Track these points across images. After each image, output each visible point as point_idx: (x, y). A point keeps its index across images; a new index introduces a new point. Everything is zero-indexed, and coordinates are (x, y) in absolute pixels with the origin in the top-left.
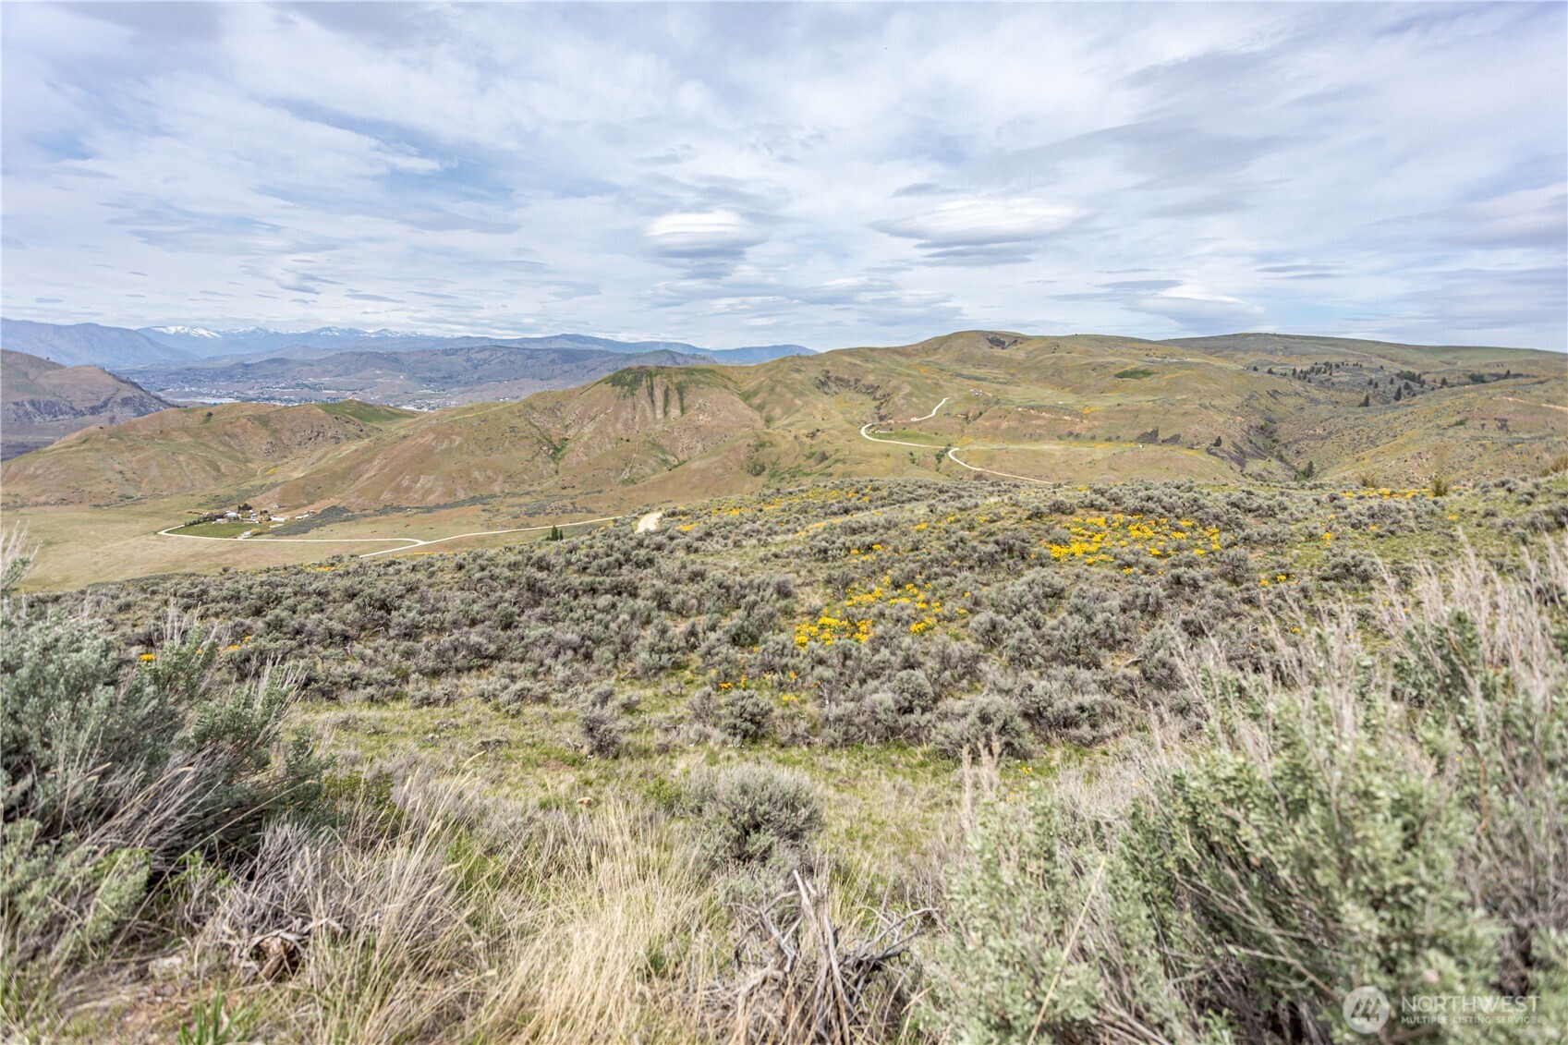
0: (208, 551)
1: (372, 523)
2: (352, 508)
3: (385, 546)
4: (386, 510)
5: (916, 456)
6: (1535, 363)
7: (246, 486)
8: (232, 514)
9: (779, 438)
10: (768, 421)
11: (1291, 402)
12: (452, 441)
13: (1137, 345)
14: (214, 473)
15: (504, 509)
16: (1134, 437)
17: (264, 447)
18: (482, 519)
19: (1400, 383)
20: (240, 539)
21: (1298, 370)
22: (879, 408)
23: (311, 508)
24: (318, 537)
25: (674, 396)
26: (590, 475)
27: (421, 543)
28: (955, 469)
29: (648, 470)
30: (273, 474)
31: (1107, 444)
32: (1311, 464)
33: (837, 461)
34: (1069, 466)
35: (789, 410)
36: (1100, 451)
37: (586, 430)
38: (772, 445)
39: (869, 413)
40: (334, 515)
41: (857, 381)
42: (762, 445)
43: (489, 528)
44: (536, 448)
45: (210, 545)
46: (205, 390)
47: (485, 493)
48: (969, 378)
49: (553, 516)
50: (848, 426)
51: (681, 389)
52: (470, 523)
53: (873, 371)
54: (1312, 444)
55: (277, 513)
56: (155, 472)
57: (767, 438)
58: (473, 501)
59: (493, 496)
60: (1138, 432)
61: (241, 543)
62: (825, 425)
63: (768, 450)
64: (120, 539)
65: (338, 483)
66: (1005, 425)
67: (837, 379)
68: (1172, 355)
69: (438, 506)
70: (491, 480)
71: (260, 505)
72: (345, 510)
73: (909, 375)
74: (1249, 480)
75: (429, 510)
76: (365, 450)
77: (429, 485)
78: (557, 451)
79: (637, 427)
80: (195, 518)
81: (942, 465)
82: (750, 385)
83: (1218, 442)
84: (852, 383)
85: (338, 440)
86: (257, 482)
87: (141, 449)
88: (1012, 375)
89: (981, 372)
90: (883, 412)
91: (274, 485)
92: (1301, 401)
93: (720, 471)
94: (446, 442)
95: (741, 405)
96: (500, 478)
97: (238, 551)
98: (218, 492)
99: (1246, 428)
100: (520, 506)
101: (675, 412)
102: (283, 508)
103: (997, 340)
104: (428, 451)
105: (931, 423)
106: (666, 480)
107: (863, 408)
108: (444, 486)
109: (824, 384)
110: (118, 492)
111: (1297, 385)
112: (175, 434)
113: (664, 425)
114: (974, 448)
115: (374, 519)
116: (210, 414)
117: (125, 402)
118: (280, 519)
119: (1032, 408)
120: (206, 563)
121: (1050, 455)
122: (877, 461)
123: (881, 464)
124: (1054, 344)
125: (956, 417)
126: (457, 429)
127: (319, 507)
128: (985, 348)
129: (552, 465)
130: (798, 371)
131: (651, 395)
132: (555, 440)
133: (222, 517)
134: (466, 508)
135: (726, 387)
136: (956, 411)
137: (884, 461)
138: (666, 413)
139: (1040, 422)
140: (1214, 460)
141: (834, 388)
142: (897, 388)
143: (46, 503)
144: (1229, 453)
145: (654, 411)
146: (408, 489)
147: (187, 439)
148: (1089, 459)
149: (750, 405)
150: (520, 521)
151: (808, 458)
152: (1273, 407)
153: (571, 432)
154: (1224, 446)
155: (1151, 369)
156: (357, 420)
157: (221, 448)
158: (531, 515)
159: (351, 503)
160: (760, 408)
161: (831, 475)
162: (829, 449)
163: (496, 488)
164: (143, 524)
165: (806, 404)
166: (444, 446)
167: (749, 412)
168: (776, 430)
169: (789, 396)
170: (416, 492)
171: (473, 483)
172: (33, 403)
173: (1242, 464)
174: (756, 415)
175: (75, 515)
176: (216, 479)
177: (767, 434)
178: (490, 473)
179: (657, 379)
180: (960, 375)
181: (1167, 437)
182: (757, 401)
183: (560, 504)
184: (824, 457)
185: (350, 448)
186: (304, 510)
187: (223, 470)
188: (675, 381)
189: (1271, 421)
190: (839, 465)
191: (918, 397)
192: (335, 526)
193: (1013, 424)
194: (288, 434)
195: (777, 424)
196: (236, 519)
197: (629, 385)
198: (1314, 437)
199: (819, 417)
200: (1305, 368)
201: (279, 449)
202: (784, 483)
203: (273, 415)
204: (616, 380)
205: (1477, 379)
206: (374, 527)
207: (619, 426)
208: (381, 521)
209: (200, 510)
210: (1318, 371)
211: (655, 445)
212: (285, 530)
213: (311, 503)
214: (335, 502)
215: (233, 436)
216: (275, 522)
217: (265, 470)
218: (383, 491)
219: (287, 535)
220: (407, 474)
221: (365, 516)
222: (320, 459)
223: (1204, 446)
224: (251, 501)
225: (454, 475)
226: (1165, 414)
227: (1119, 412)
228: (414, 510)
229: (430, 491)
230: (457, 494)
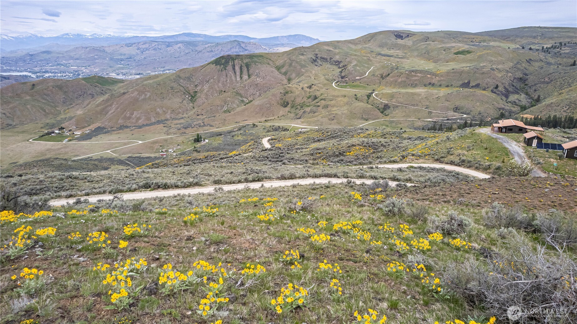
0: (53, 148)
1: (116, 134)
2: (107, 127)
3: (125, 144)
4: (122, 127)
5: (358, 96)
7: (58, 119)
8: (57, 131)
9: (295, 89)
10: (289, 80)
11: (537, 64)
12: (146, 95)
13: (467, 36)
14: (43, 113)
15: (173, 126)
16: (459, 85)
17: (62, 100)
18: (164, 131)
20: (64, 142)
21: (545, 46)
22: (341, 72)
23: (90, 128)
24: (97, 141)
25: (245, 69)
26: (209, 109)
27: (140, 142)
28: (375, 102)
29: (235, 106)
30: (68, 112)
31: (447, 88)
32: (539, 96)
33: (321, 99)
34: (428, 99)
35: (299, 75)
36: (443, 92)
37: (205, 87)
38: (292, 92)
39: (336, 75)
40: (99, 131)
41: (331, 58)
42: (287, 93)
43: (168, 134)
44: (183, 96)
45: (53, 146)
47: (163, 118)
48: (384, 55)
49: (195, 129)
50: (326, 82)
51: (248, 66)
52: (159, 133)
53: (339, 53)
54: (542, 85)
55: (76, 130)
56: (18, 113)
57: (289, 89)
58: (159, 122)
59: (167, 120)
60: (461, 82)
61: (65, 144)
62: (316, 82)
63: (290, 95)
64: (14, 144)
66: (400, 80)
67: (321, 58)
68: (484, 41)
69: (144, 125)
70: (165, 113)
71: (68, 127)
72: (104, 128)
73: (356, 55)
74: (510, 104)
75: (140, 127)
76: (107, 100)
77: (138, 116)
78: (193, 97)
79: (228, 85)
80: (42, 134)
81: (370, 101)
82: (280, 62)
83: (497, 87)
84: (329, 60)
85: (93, 96)
86: (63, 116)
88: (405, 53)
89: (391, 52)
90: (343, 74)
91: (71, 118)
92: (543, 64)
93: (268, 105)
94: (143, 96)
95: (277, 72)
96: (169, 112)
97: (65, 148)
98: (48, 121)
99: (512, 79)
100: (180, 124)
101: (245, 77)
102: (79, 128)
103: (399, 35)
104: (136, 100)
105: (365, 79)
106: (244, 110)
107: (334, 73)
108: (145, 116)
109: (315, 61)
110: (6, 123)
111: (542, 56)
112: (23, 95)
113: (241, 83)
114: (384, 91)
115: (117, 132)
116: (34, 85)
118: (78, 133)
119: (413, 71)
120: (54, 153)
121: (419, 95)
122: (340, 99)
123: (341, 100)
124: (427, 37)
125: (377, 76)
126: (147, 89)
127: (93, 127)
128: (393, 39)
129: (191, 104)
130: (303, 55)
131: (234, 69)
132: (191, 92)
133: (53, 133)
134: (156, 126)
135: (268, 64)
136: (377, 73)
137: (342, 99)
138: (241, 78)
139: (416, 78)
140: (494, 96)
141: (320, 63)
142: (350, 62)
144: (501, 92)
145: (236, 77)
147: (28, 98)
148: (437, 96)
149: (280, 73)
150: (181, 131)
151: (308, 98)
152: (527, 67)
153: (199, 88)
154: (500, 88)
155: (471, 50)
156: (100, 86)
157: (44, 101)
158: (185, 128)
159: (106, 125)
160: (285, 74)
161: (319, 106)
162: (318, 94)
163: (168, 117)
164: (20, 137)
165: (307, 71)
166: (142, 98)
167: (280, 76)
168: (293, 85)
169: (299, 67)
170: (133, 119)
171: (157, 113)
173: (507, 97)
174: (283, 77)
176: (45, 115)
177: (289, 87)
178: (164, 109)
179: (236, 61)
180: (380, 54)
181: (474, 85)
182: (283, 70)
183: (198, 123)
184: (316, 98)
185: (101, 99)
186: (87, 129)
187: (47, 111)
188: (245, 62)
189: (526, 75)
190: (322, 101)
191: (360, 67)
192: (101, 135)
193: (403, 79)
194: (71, 93)
195: (294, 81)
196: (59, 133)
197: (223, 64)
198: (544, 82)
199: (313, 77)
200: (549, 46)
201: (68, 101)
202: (297, 110)
203: (64, 85)
204: (217, 62)
206: (119, 136)
207: (220, 84)
208: (121, 133)
209: (42, 130)
210: (555, 47)
211: (238, 94)
212: (82, 138)
213: (89, 125)
214: (99, 125)
215: (48, 95)
216: (76, 135)
217: (65, 111)
218: (119, 119)
219: (83, 140)
220: (128, 111)
221: (113, 131)
222: (88, 105)
223: (490, 89)
224: (63, 125)
225: (149, 111)
226: (474, 74)
227: (453, 72)
228: (134, 128)
229: (138, 119)
230: (152, 119)
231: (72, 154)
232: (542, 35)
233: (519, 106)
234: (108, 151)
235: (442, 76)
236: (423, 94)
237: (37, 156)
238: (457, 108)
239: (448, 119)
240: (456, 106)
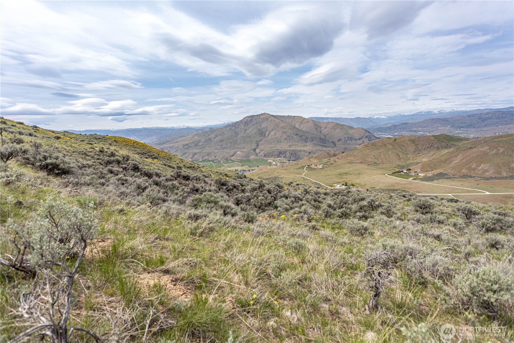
1: (459, 181)
2: (449, 174)
4: (465, 176)
7: (408, 162)
8: (405, 171)
12: (498, 150)
14: (398, 157)
17: (413, 150)
23: (433, 172)
24: (438, 184)
27: (488, 193)
30: (416, 159)
40: (441, 176)
45: (400, 181)
46: (383, 133)
55: (420, 173)
56: (382, 156)
61: (410, 181)
64: (376, 175)
65: (443, 164)
69: (491, 178)
71: (414, 169)
72: (446, 174)
75: (487, 179)
76: (453, 152)
77: (486, 168)
80: (394, 171)
85: (439, 149)
86: (411, 161)
87: (379, 149)
91: (417, 163)
94: (495, 150)
97: (410, 184)
98: (400, 163)
102: (422, 171)
104: (485, 154)
108: (495, 169)
110: (374, 161)
112: (388, 145)
115: (460, 179)
116: (396, 139)
117: (366, 137)
118: (422, 175)
120: (401, 186)
126: (502, 145)
127: (436, 172)
133: (402, 172)
134: (509, 181)
143: (358, 163)
146: (474, 169)
147: (390, 147)
156: (446, 141)
157: (400, 150)
159: (449, 172)
164: (380, 171)
166: (494, 152)
170: (479, 171)
172: (348, 137)
175: (364, 167)
176: (399, 159)
185: (446, 151)
186: (430, 173)
187: (401, 156)
192: (443, 180)
194: (421, 146)
196: (407, 173)
201: (417, 151)
203: (416, 139)
206: (462, 183)
208: (464, 181)
209: (395, 169)
212: (425, 179)
213: (432, 170)
214: (442, 171)
215: (404, 146)
216: (420, 176)
217: (413, 158)
218: (462, 169)
219: (426, 181)
220: (474, 163)
221: (455, 178)
222: (433, 155)
224: (411, 168)
225: (500, 165)
228: (479, 178)
229: (487, 171)
230: (503, 173)
231: (415, 190)
234: (450, 195)
237: (389, 186)
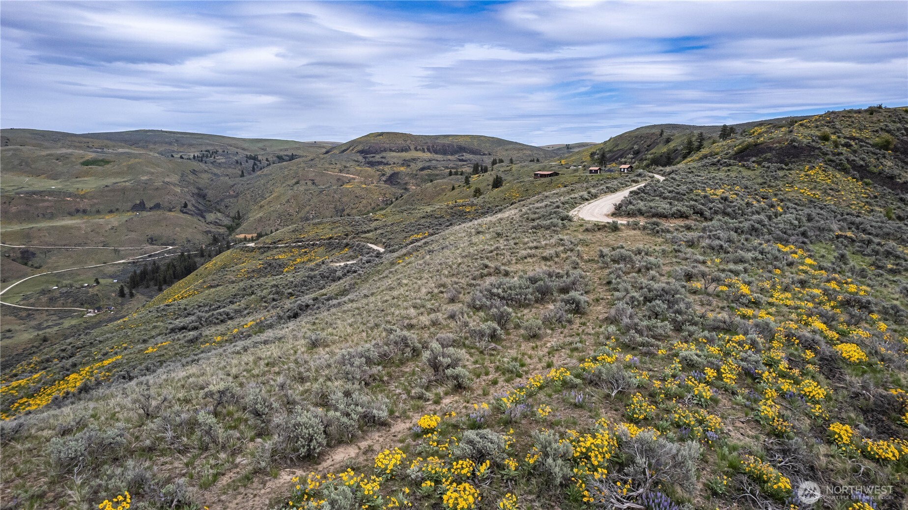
6: (298, 148)
16: (129, 208)
19: (251, 162)
31: (113, 215)
34: (98, 233)
36: (112, 220)
54: (231, 200)
60: (130, 204)
83: (186, 206)
99: (192, 195)
111: (203, 166)
121: (79, 229)
140: (186, 217)
144: (194, 211)
148: (110, 226)
152: (197, 180)
154: (189, 207)
155: (107, 158)
173: (204, 217)
181: (152, 206)
189: (201, 189)
198: (230, 196)
200: (198, 154)
205: (280, 159)
223: (179, 208)
226: (143, 190)
227: (110, 191)
232: (177, 141)
233: (224, 226)
235: (92, 197)
236: (83, 226)
238: (151, 239)
239: (150, 256)
240: (149, 237)
